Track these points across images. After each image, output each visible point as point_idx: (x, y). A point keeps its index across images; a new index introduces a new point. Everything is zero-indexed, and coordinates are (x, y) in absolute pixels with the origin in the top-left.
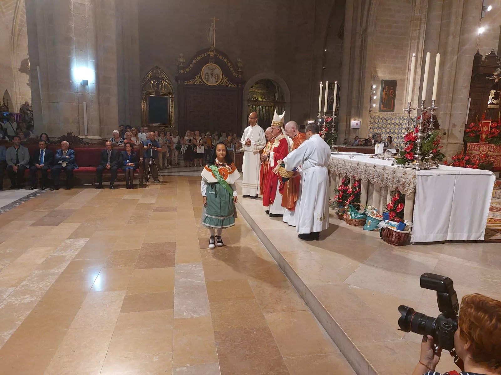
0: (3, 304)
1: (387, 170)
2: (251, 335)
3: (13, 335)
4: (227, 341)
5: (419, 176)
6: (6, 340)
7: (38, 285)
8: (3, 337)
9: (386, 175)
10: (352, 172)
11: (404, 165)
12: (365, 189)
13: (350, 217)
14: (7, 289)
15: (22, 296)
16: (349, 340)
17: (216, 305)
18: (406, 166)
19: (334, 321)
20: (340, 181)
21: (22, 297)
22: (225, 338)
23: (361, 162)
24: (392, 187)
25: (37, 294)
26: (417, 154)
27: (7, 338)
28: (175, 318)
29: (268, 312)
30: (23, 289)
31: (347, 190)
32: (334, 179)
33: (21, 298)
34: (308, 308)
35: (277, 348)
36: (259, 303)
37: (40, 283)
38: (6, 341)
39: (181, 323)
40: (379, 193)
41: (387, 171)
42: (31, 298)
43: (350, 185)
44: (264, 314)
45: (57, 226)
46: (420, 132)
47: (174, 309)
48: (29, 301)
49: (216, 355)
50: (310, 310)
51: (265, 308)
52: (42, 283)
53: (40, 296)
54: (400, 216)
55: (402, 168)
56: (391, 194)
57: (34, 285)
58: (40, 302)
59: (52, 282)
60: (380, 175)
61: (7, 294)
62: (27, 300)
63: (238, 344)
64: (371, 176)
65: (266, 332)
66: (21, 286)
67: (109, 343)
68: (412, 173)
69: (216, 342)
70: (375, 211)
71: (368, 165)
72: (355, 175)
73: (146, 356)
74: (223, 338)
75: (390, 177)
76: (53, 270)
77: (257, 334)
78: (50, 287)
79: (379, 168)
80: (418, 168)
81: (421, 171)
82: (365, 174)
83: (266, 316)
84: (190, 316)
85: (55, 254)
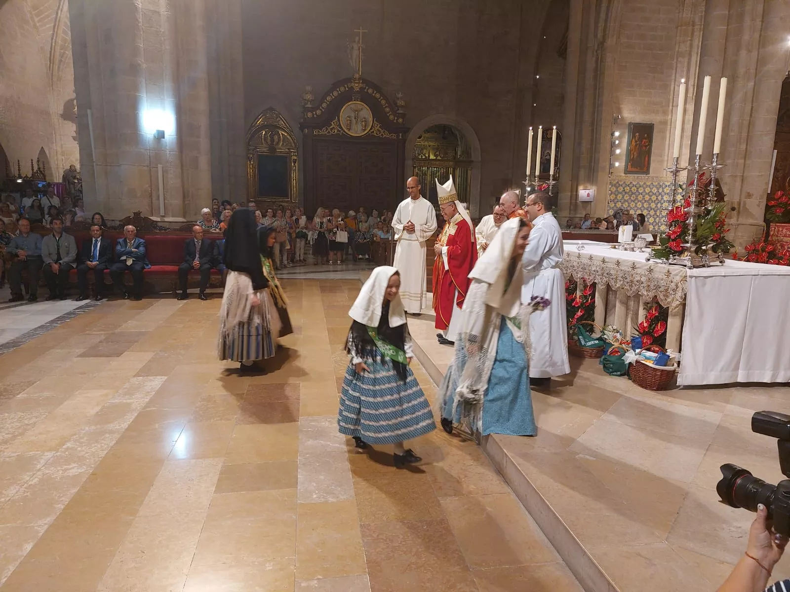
0: (36, 478)
1: (638, 268)
2: (419, 532)
3: (51, 526)
4: (381, 541)
5: (692, 278)
6: (41, 534)
7: (89, 449)
8: (36, 528)
9: (637, 276)
10: (580, 271)
11: (666, 259)
12: (602, 300)
13: (578, 344)
14: (42, 454)
15: (66, 465)
16: (577, 542)
17: (364, 483)
18: (670, 261)
19: (552, 511)
21: (66, 467)
22: (378, 536)
23: (596, 256)
24: (647, 295)
25: (88, 462)
26: (688, 243)
27: (42, 531)
28: (299, 502)
29: (446, 495)
30: (67, 455)
31: (573, 300)
33: (63, 469)
34: (510, 490)
35: (460, 554)
36: (432, 481)
37: (93, 445)
39: (309, 510)
40: (626, 306)
41: (638, 270)
42: (78, 469)
43: (578, 293)
44: (439, 498)
45: (117, 356)
46: (693, 207)
47: (297, 488)
48: (76, 473)
49: (364, 561)
50: (512, 493)
51: (440, 488)
52: (96, 446)
53: (93, 466)
54: (659, 342)
55: (664, 265)
56: (645, 307)
57: (83, 449)
58: (93, 474)
59: (111, 445)
60: (627, 277)
61: (42, 462)
62: (73, 471)
63: (398, 546)
64: (612, 279)
65: (442, 526)
66: (63, 450)
67: (197, 540)
68: (679, 273)
69: (363, 541)
70: (619, 334)
71: (607, 260)
72: (586, 277)
73: (255, 562)
74: (375, 536)
75: (643, 279)
76: (112, 425)
77: (428, 530)
78: (107, 451)
79: (627, 266)
80: (690, 265)
81: (694, 269)
82: (603, 275)
83: (442, 501)
84: (323, 500)
85: (116, 401)
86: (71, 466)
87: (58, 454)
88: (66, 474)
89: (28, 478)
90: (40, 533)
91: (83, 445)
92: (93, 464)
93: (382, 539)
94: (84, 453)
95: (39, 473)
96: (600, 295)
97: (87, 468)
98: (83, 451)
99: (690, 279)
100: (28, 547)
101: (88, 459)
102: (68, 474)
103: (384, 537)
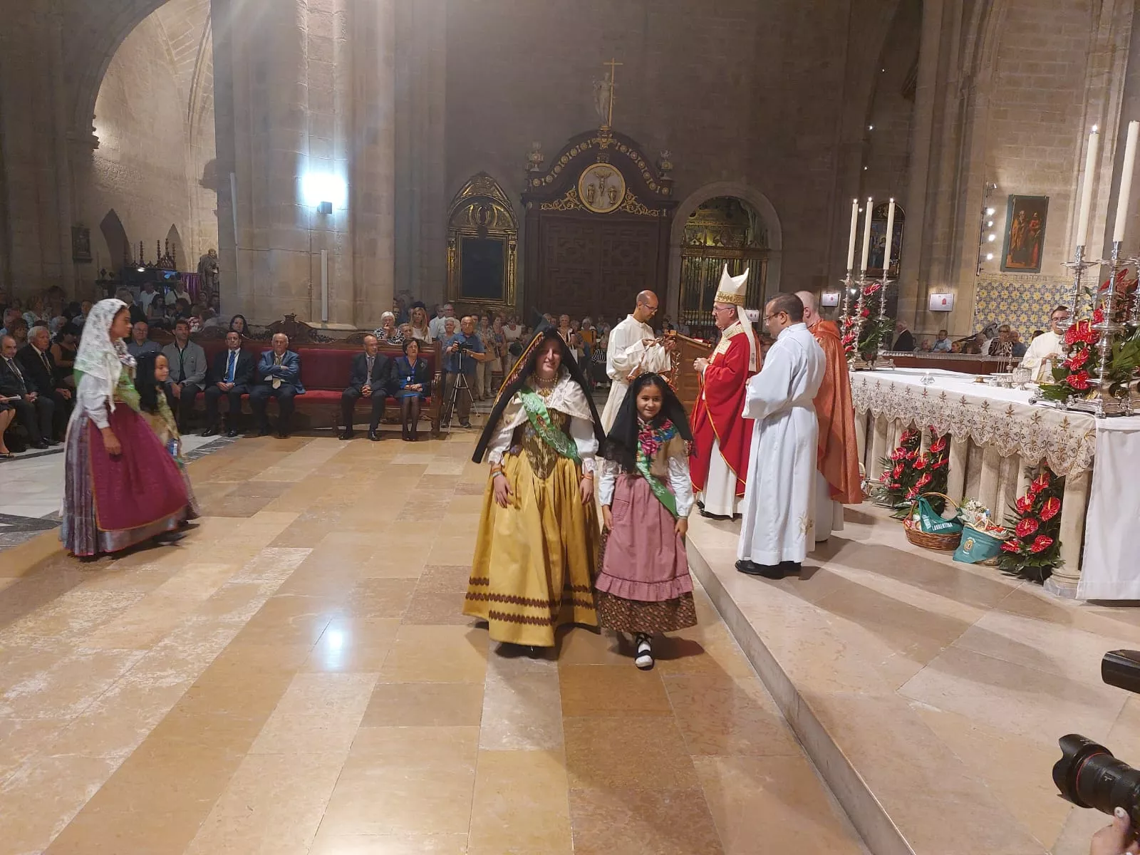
0: (117, 687)
1: (1018, 414)
2: (657, 808)
3: (128, 760)
4: (599, 817)
5: (1103, 432)
7: (194, 649)
8: (108, 762)
9: (1015, 425)
10: (927, 416)
11: (1062, 402)
12: (960, 461)
13: (920, 527)
14: (129, 653)
15: (159, 671)
17: (580, 725)
18: (1069, 405)
20: (897, 438)
21: (159, 673)
22: (595, 809)
23: (952, 393)
24: (1031, 457)
25: (190, 668)
26: (1097, 377)
27: (114, 765)
28: (481, 747)
29: (703, 752)
30: (162, 656)
31: (914, 459)
32: (880, 432)
33: (155, 676)
34: (802, 751)
35: (719, 848)
36: (683, 728)
37: (200, 644)
38: (112, 771)
39: (495, 761)
40: (996, 471)
41: (1019, 417)
42: (175, 677)
43: (923, 449)
44: (692, 757)
45: (248, 517)
46: (1107, 321)
47: (480, 725)
48: (172, 684)
49: (571, 848)
50: (806, 756)
51: (695, 740)
52: (202, 645)
53: (196, 674)
54: (1049, 530)
55: (1058, 411)
56: (1028, 474)
57: (186, 648)
58: (194, 686)
59: (225, 644)
60: (1000, 427)
61: (129, 664)
62: (168, 680)
63: (624, 828)
64: (977, 429)
65: (695, 801)
66: (158, 649)
67: (329, 796)
68: (1083, 424)
69: (572, 815)
70: (985, 514)
71: (968, 400)
72: (936, 425)
73: (409, 836)
74: (591, 808)
75: (1025, 431)
76: (229, 616)
77: (671, 806)
78: (218, 653)
79: (999, 410)
80: (1100, 412)
81: (1107, 418)
82: (961, 422)
83: (696, 762)
84: (516, 747)
85: (239, 581)
86: (165, 674)
87: (151, 654)
88: (157, 685)
89: (106, 688)
90: (113, 769)
91: (187, 642)
92: (196, 672)
93: (601, 814)
94: (186, 654)
95: (122, 681)
96: (958, 453)
97: (187, 677)
98: (185, 652)
99: (1100, 433)
100: (93, 789)
101: (191, 664)
102: (160, 685)
103: (604, 813)
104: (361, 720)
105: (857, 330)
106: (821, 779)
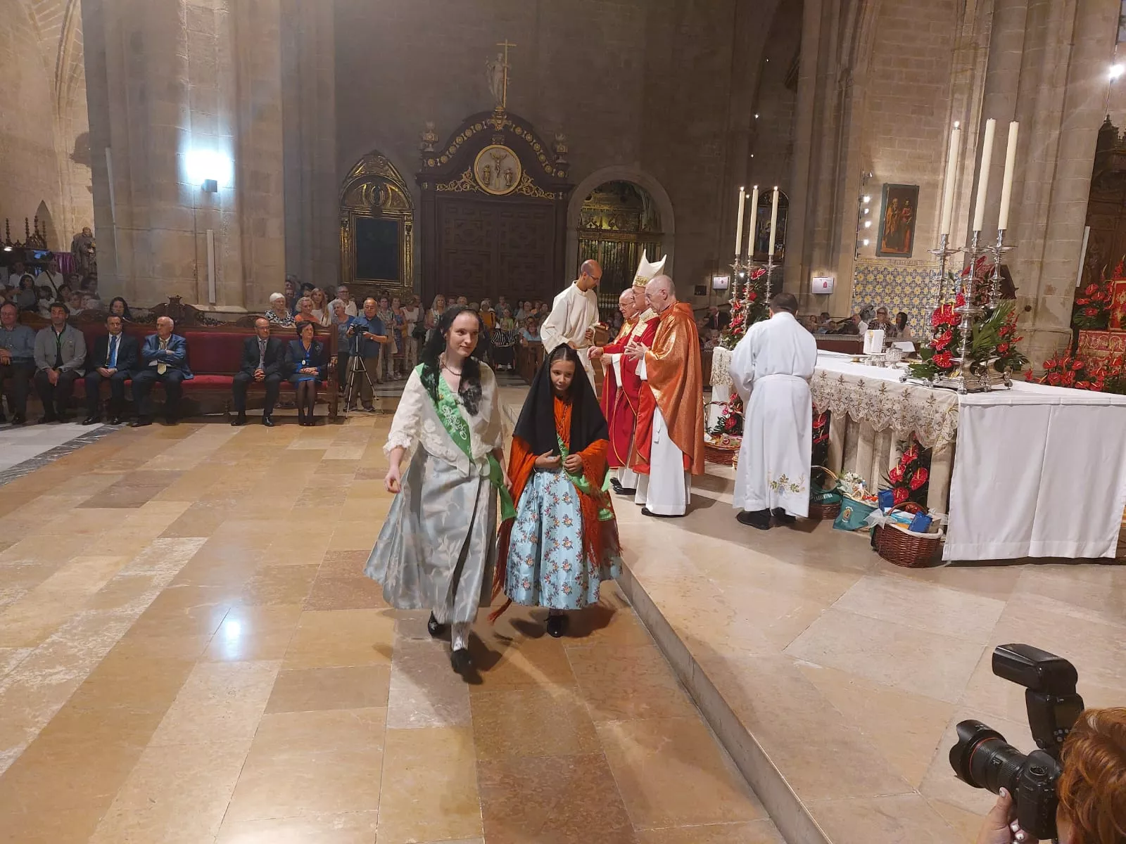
1: (890, 391)
2: (562, 774)
3: (18, 760)
4: (507, 786)
5: (965, 407)
6: (3, 772)
7: (85, 644)
9: (887, 402)
11: (929, 380)
12: (839, 434)
14: (13, 651)
15: (47, 668)
16: (790, 791)
17: (486, 700)
18: (934, 382)
21: (47, 670)
22: (502, 779)
23: (831, 372)
24: (902, 431)
25: (82, 664)
26: (960, 356)
27: (4, 767)
28: (389, 727)
29: (605, 718)
30: (50, 653)
33: (44, 673)
34: (697, 711)
35: (621, 807)
36: (586, 696)
37: (90, 639)
39: (403, 739)
40: (872, 445)
41: (890, 394)
42: (65, 674)
44: (595, 723)
45: (138, 507)
46: (968, 305)
47: (387, 706)
48: (62, 681)
49: (480, 817)
50: (701, 717)
51: (597, 707)
52: (95, 640)
54: (918, 497)
55: (925, 388)
56: (899, 447)
57: (76, 644)
58: (86, 682)
59: (117, 638)
60: (874, 403)
61: (13, 663)
62: (58, 676)
63: (532, 794)
65: (597, 765)
66: (45, 646)
67: (235, 783)
68: (947, 399)
69: (480, 785)
70: (861, 485)
71: (845, 379)
73: (318, 817)
74: (498, 778)
75: (897, 407)
76: (121, 609)
77: (575, 770)
78: (111, 647)
79: (872, 388)
80: (962, 388)
81: (969, 394)
82: (839, 400)
83: (600, 728)
84: (424, 724)
85: (132, 573)
86: (54, 670)
87: (37, 651)
88: (47, 682)
90: (2, 769)
91: (76, 638)
92: (87, 667)
93: (508, 783)
94: (76, 650)
96: (836, 429)
97: (79, 673)
98: (76, 647)
99: (962, 408)
101: (81, 659)
102: (49, 682)
103: (511, 782)
104: (265, 707)
105: (744, 312)
106: (714, 735)
